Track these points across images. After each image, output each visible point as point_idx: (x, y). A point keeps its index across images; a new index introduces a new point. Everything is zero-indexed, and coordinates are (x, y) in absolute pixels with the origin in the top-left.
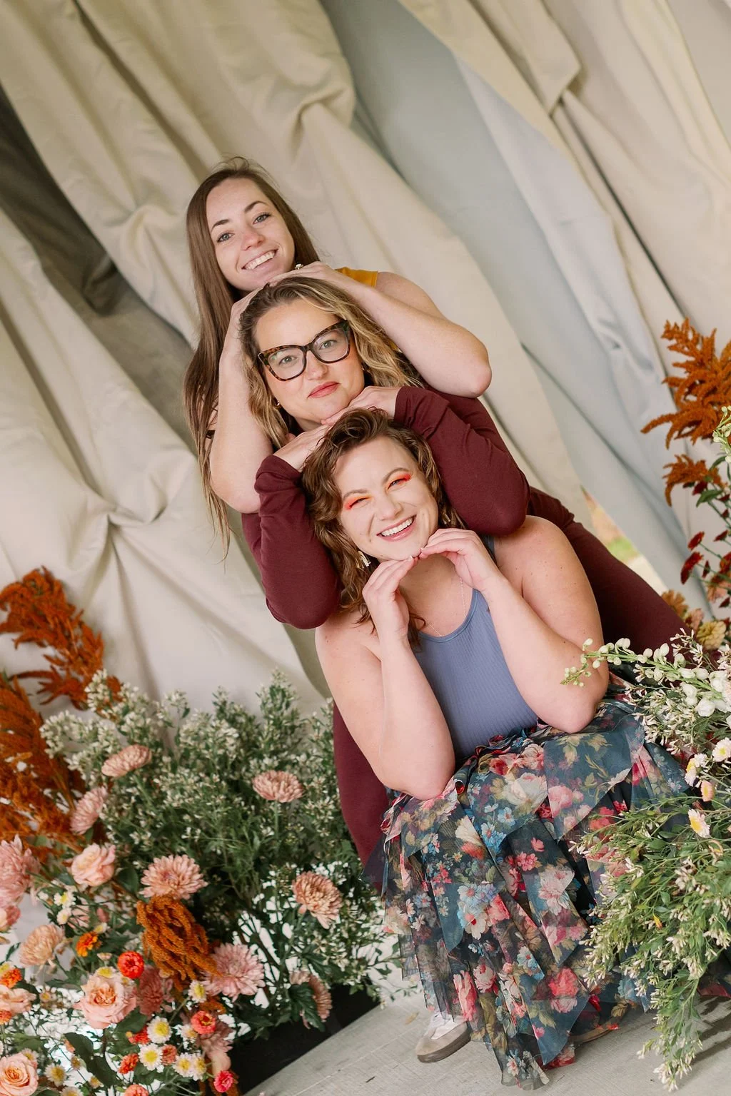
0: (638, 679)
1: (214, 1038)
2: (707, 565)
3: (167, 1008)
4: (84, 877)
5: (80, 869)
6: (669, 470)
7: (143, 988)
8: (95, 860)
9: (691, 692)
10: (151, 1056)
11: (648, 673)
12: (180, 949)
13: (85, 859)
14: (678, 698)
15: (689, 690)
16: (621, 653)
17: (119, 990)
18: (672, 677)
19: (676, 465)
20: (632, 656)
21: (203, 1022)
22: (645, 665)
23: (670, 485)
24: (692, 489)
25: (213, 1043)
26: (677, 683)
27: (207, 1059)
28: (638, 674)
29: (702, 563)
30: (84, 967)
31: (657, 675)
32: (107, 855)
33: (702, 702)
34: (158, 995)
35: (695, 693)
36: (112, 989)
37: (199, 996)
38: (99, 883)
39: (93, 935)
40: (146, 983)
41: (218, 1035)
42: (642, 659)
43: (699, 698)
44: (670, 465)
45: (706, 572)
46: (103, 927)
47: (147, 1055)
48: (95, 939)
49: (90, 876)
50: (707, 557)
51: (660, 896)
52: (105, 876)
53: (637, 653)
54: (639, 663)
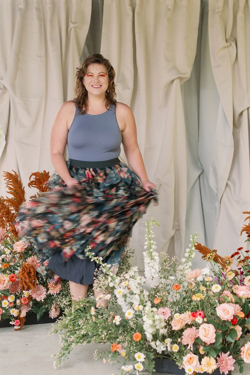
0: (100, 269)
1: (25, 307)
2: (240, 257)
3: (17, 294)
4: (16, 248)
5: (16, 245)
6: (245, 226)
7: (13, 285)
8: (21, 245)
9: (110, 279)
10: (5, 304)
11: (103, 269)
12: (27, 281)
13: (19, 244)
14: (107, 279)
15: (110, 278)
16: (99, 261)
17: (6, 282)
18: (108, 273)
19: (247, 226)
20: (101, 263)
21: (25, 300)
22: (103, 267)
23: (243, 230)
24: (247, 235)
25: (24, 308)
26: (108, 275)
27: (20, 312)
28: (101, 268)
29: (239, 255)
30: (2, 271)
31: (104, 271)
32: (25, 246)
33: (112, 282)
34: (16, 289)
35: (111, 280)
36: (5, 281)
37: (26, 295)
38: (19, 251)
39: (8, 265)
40: (15, 284)
41: (26, 307)
42: (103, 265)
43: (111, 281)
44: (246, 225)
45: (238, 258)
46: (12, 264)
47: (4, 303)
48: (8, 266)
49: (18, 248)
50: (241, 254)
51: (76, 322)
52: (22, 250)
53: (103, 263)
54: (102, 265)
